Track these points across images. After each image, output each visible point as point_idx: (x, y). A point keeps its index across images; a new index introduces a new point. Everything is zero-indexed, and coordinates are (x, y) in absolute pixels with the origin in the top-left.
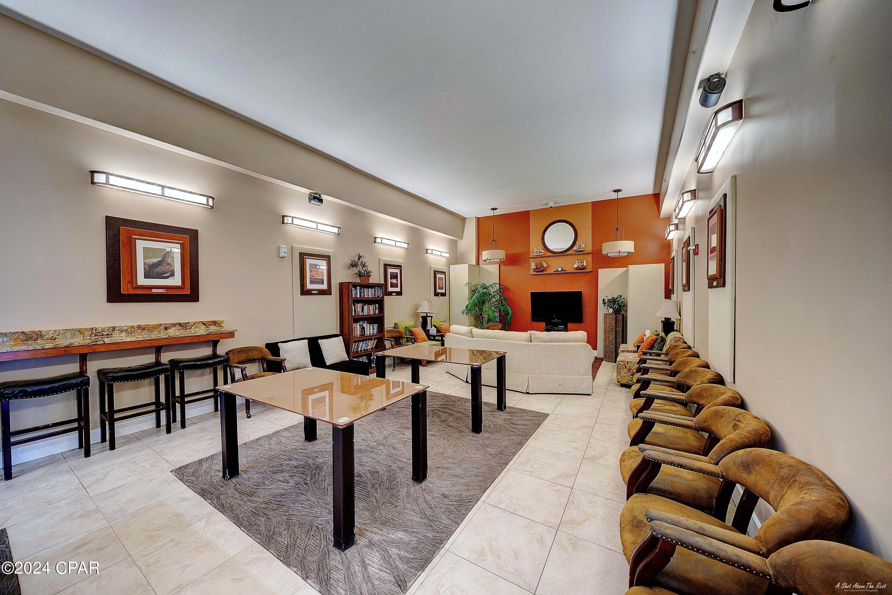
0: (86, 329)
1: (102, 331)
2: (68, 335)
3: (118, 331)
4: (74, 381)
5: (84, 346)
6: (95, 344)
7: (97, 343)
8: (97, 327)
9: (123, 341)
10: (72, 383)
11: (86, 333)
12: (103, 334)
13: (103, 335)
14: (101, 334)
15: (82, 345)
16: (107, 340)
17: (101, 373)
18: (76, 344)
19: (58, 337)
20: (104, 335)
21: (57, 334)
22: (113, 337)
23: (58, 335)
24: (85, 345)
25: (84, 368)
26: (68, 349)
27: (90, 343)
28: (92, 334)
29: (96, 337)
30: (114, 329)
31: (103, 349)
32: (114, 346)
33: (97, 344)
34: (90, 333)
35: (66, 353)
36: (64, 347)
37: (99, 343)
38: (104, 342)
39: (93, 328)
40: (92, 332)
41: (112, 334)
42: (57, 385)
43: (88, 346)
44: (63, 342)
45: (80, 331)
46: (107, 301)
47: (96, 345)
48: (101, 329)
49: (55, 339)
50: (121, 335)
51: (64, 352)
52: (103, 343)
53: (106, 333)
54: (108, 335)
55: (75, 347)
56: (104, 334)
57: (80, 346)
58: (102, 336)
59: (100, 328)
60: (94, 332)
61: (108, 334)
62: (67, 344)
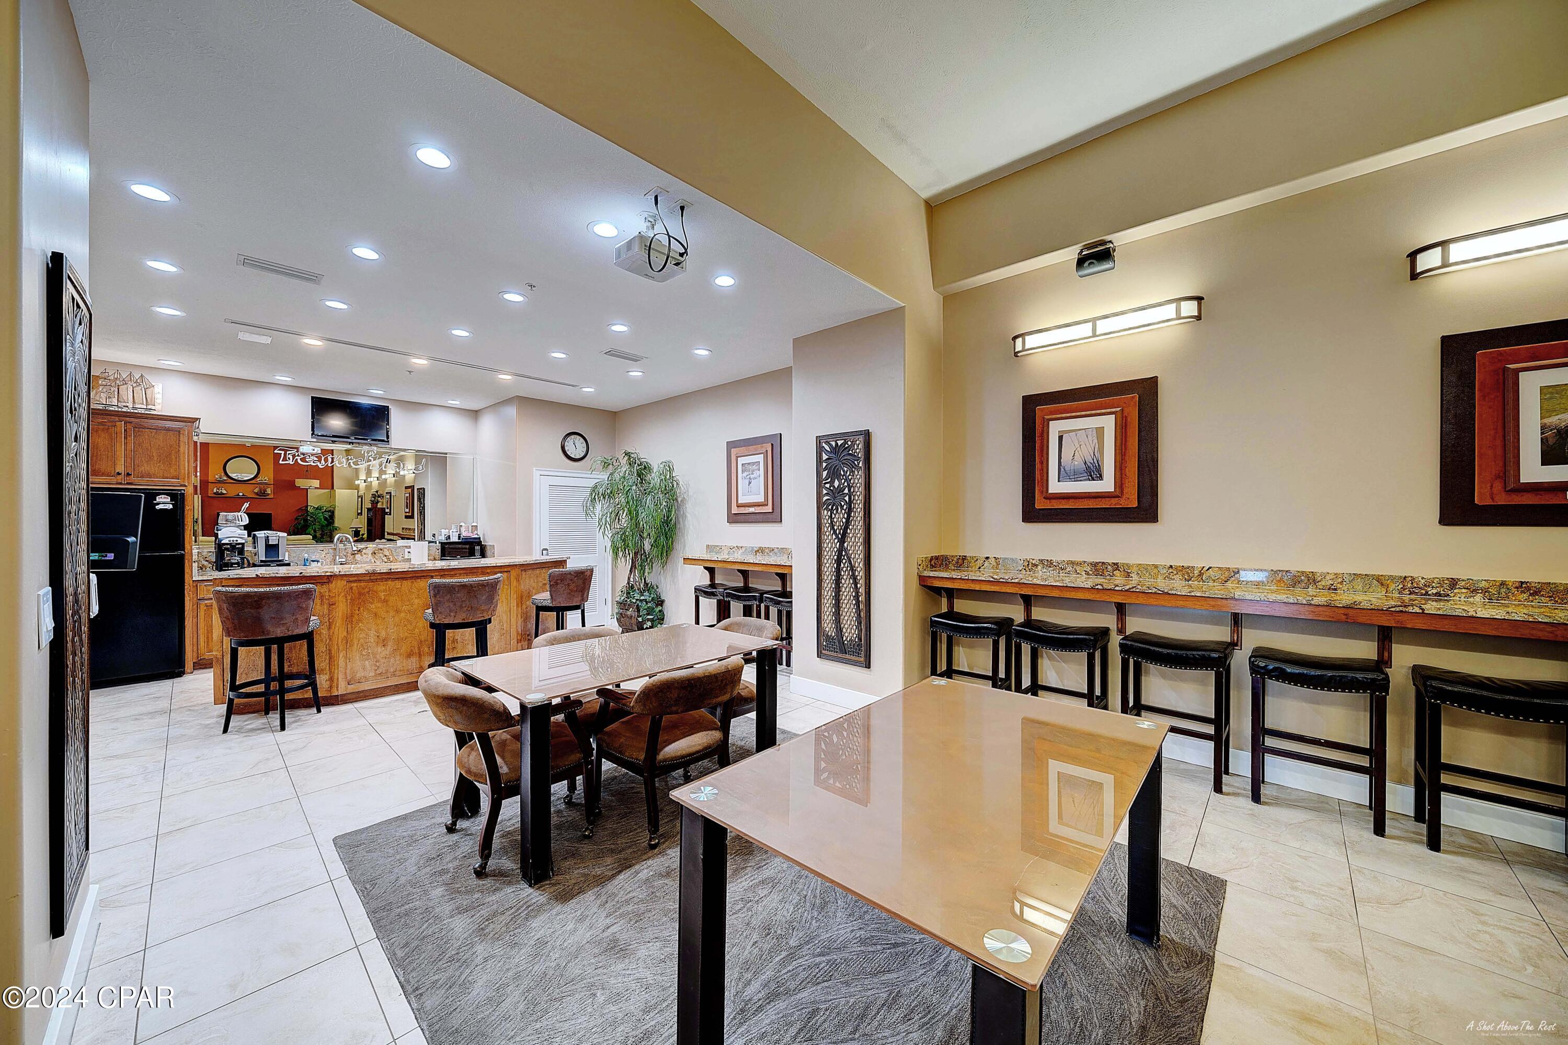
0: (1392, 578)
1: (1425, 586)
2: (1359, 584)
3: (1464, 591)
4: (1359, 676)
5: (1381, 612)
6: (1402, 611)
7: (1407, 610)
8: (1415, 575)
9: (1470, 614)
10: (1356, 678)
11: (1392, 587)
12: (1427, 592)
13: (1427, 594)
14: (1424, 592)
15: (1376, 608)
16: (1431, 607)
17: (1420, 674)
18: (1365, 605)
19: (1341, 586)
20: (1429, 595)
21: (1340, 580)
22: (1452, 602)
23: (1341, 583)
24: (1382, 610)
25: (1386, 654)
26: (1350, 612)
27: (1392, 607)
28: (1404, 590)
29: (1413, 596)
30: (1453, 583)
31: (1420, 624)
32: (1446, 622)
33: (1406, 612)
34: (1400, 586)
35: (1347, 618)
36: (1343, 607)
37: (1410, 609)
38: (1423, 610)
39: (1405, 577)
40: (1404, 586)
41: (1448, 595)
42: (1330, 673)
43: (1388, 612)
44: (1344, 598)
45: (1380, 580)
46: (1440, 522)
47: (1406, 615)
48: (1423, 581)
49: (1335, 589)
50: (1471, 600)
51: (1344, 617)
52: (1421, 611)
53: (1434, 591)
54: (1440, 595)
55: (1363, 611)
56: (1430, 593)
57: (1372, 609)
58: (1425, 595)
59: (1423, 578)
60: (1409, 585)
61: (1438, 594)
62: (1349, 603)
